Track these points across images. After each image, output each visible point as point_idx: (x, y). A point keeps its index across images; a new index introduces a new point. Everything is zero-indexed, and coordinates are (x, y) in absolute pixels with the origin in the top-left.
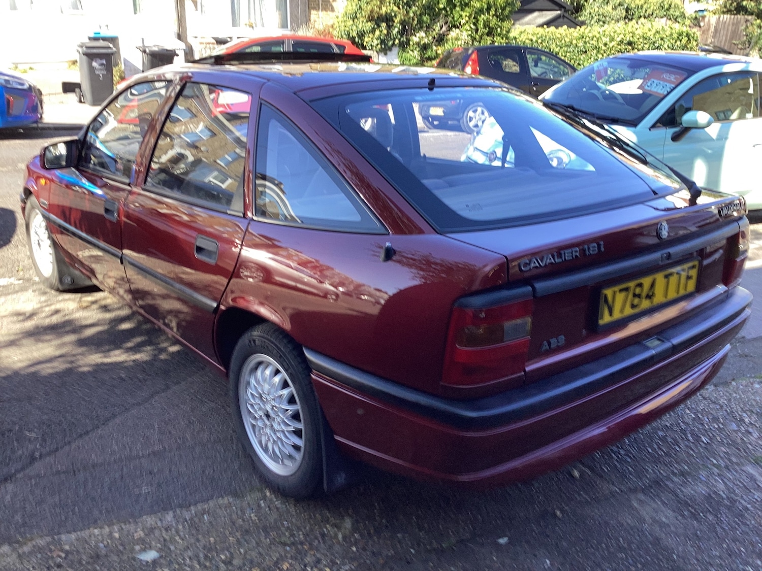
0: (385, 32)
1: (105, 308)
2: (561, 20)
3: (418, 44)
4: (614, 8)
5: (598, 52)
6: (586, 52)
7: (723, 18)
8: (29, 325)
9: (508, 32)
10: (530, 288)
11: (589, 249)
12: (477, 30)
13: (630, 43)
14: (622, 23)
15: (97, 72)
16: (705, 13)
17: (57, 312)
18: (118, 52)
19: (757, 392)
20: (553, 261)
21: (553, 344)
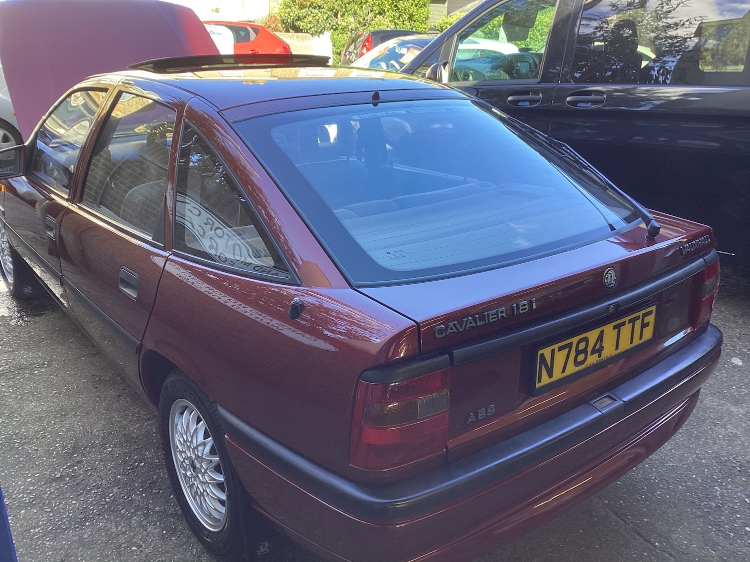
11: (518, 307)
20: (474, 324)
21: (479, 415)
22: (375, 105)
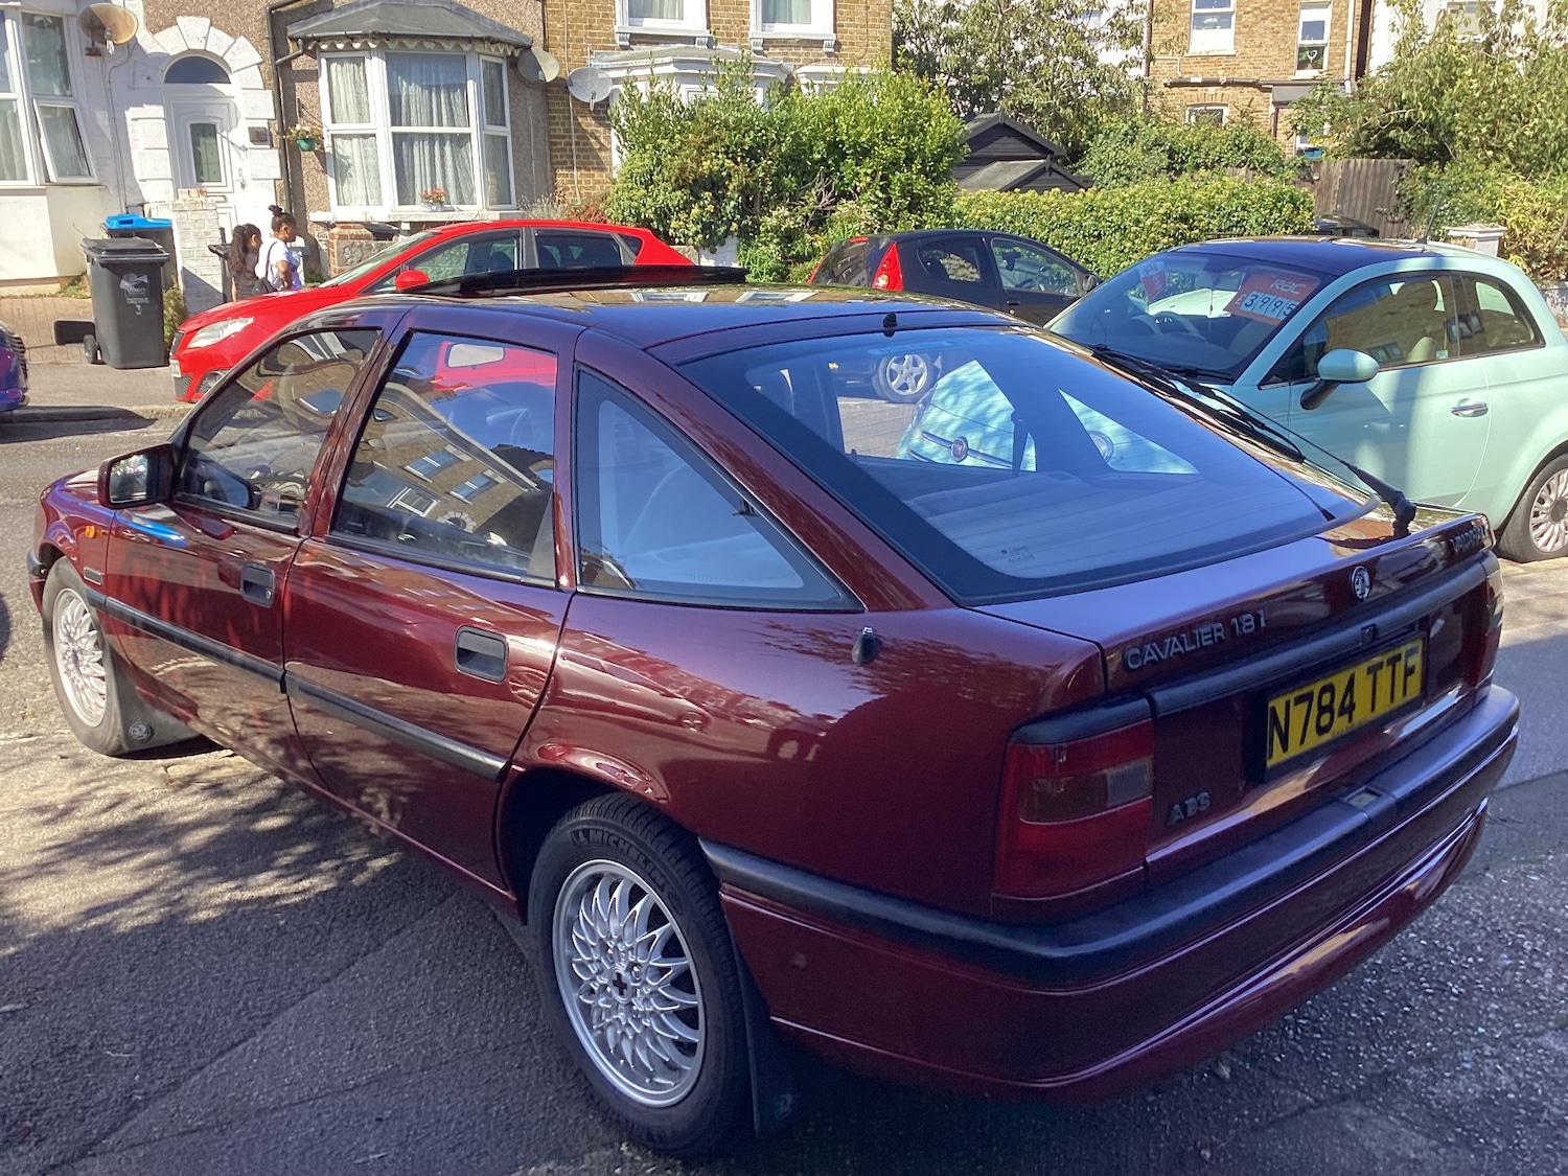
0: (710, 208)
1: (217, 789)
2: (1046, 176)
3: (776, 229)
4: (1147, 151)
5: (1124, 237)
6: (1099, 237)
7: (1356, 164)
8: (68, 829)
9: (949, 203)
10: (1145, 702)
11: (1240, 624)
12: (888, 202)
13: (1184, 219)
14: (1164, 177)
15: (131, 301)
16: (1316, 156)
17: (121, 799)
18: (172, 260)
19: (1535, 890)
20: (1181, 649)
21: (1190, 808)
22: (889, 334)
